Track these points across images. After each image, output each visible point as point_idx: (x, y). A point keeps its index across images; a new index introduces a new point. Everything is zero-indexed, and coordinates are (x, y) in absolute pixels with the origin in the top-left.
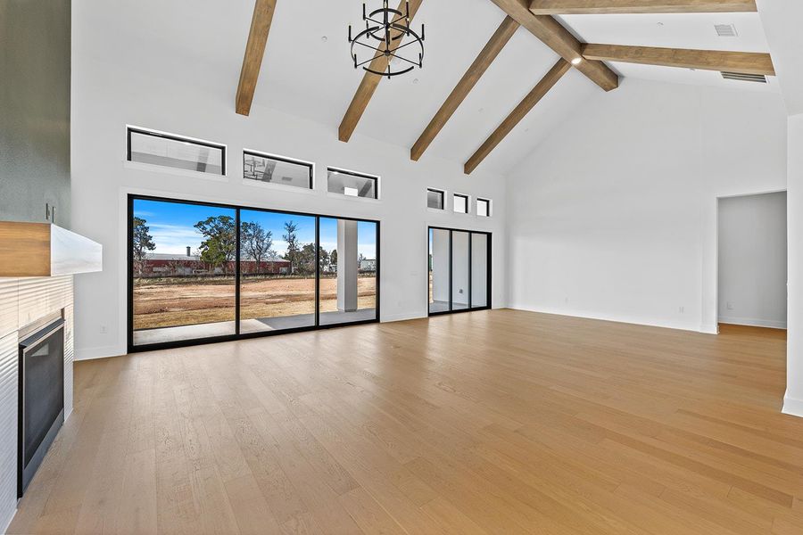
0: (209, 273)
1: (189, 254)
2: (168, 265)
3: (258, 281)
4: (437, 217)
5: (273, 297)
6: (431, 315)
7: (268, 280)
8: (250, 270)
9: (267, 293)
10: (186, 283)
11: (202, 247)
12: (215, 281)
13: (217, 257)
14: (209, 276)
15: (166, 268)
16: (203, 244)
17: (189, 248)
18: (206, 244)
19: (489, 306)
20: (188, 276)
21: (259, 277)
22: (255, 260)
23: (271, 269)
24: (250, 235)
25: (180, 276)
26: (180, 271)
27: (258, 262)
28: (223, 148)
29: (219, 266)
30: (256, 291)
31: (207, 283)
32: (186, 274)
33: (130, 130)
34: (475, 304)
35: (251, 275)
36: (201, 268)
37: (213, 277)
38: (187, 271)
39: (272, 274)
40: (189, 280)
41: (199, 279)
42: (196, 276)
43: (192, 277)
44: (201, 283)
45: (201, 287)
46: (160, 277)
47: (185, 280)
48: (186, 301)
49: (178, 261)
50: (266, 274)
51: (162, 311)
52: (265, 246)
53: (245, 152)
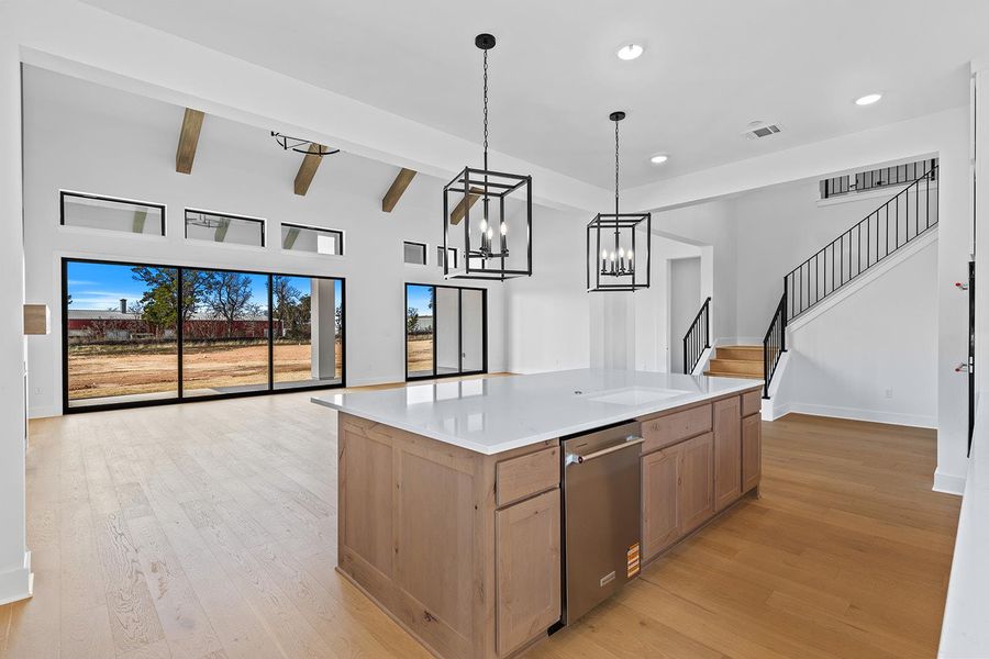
0: (156, 338)
1: (124, 311)
2: (91, 326)
3: (229, 348)
4: (416, 272)
5: (245, 369)
6: (408, 379)
7: (244, 346)
8: (219, 333)
9: (238, 364)
10: (120, 353)
11: (144, 300)
12: (166, 349)
13: (167, 315)
14: (155, 342)
15: (89, 331)
16: (147, 296)
17: (124, 301)
18: (152, 296)
19: (485, 371)
20: (122, 343)
21: (231, 343)
22: (225, 319)
23: (251, 331)
24: (218, 283)
25: (112, 343)
26: (110, 335)
27: (231, 321)
28: (163, 208)
29: (171, 327)
30: (223, 361)
31: (152, 352)
32: (120, 339)
33: (63, 194)
34: (465, 368)
35: (220, 340)
36: (143, 331)
37: (161, 343)
38: (122, 335)
39: (252, 339)
40: (126, 348)
41: (141, 347)
42: (135, 343)
43: (129, 343)
44: (143, 352)
45: (142, 357)
46: (80, 344)
47: (119, 348)
48: (121, 375)
49: (108, 321)
50: (241, 339)
51: (87, 387)
52: (240, 299)
53: (186, 210)
